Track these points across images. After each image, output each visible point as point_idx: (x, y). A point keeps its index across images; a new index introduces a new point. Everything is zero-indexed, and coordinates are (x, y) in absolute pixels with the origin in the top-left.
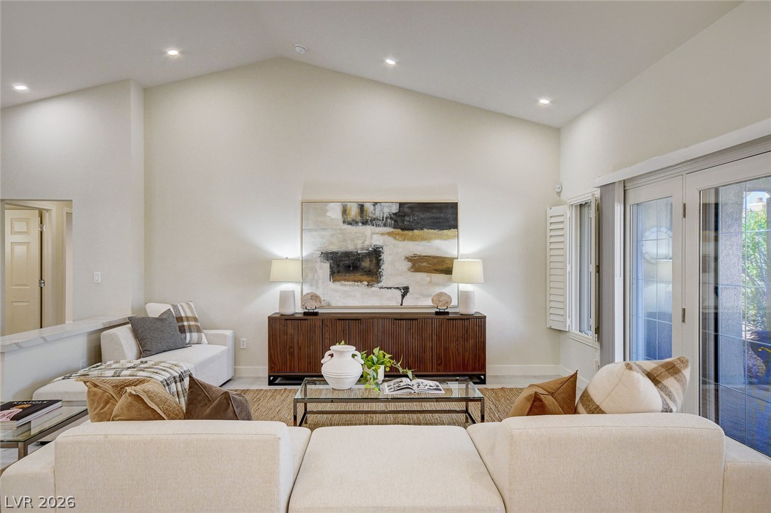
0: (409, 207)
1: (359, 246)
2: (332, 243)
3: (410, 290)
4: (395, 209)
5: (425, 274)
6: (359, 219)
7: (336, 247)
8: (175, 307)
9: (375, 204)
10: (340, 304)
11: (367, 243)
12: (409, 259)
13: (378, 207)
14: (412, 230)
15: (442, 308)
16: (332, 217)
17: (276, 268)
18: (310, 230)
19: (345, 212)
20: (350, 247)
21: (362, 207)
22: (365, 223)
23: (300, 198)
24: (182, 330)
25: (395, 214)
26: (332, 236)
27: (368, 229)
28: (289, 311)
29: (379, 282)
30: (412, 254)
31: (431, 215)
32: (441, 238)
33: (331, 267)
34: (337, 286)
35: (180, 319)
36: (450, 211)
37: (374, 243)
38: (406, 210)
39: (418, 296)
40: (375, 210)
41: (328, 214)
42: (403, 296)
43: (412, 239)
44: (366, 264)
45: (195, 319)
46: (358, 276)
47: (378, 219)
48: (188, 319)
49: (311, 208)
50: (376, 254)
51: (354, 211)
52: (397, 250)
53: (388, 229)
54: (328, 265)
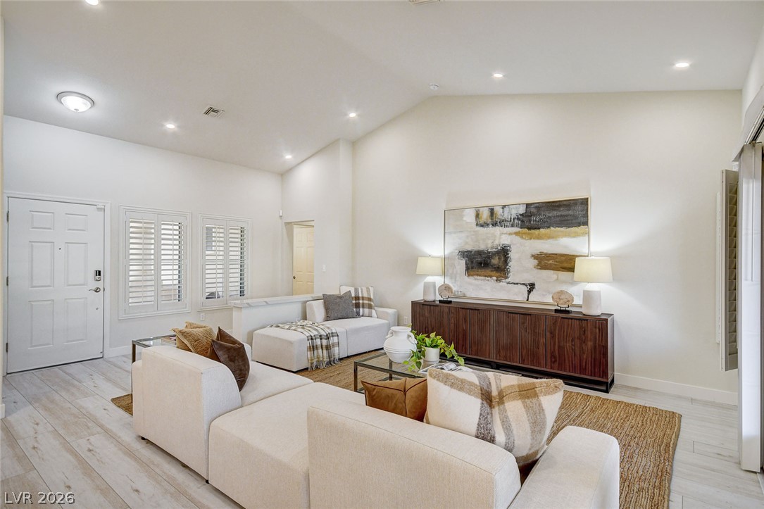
0: (536, 207)
1: (490, 245)
2: (467, 243)
3: (536, 286)
4: (522, 210)
5: (552, 271)
6: (490, 221)
7: (470, 247)
8: (356, 290)
9: (504, 207)
10: (473, 296)
11: (497, 242)
12: (535, 257)
13: (506, 209)
14: (539, 229)
15: (563, 306)
16: (468, 221)
17: (423, 265)
18: (450, 233)
19: (477, 216)
20: (482, 247)
21: (492, 211)
22: (494, 224)
23: (445, 208)
24: (357, 306)
25: (522, 215)
26: (467, 237)
27: (498, 230)
28: (430, 298)
29: (507, 278)
30: (538, 252)
31: (559, 213)
32: (569, 235)
33: (466, 264)
34: (471, 280)
35: (357, 298)
36: (579, 207)
37: (503, 243)
38: (533, 210)
39: (544, 293)
40: (503, 212)
41: (465, 219)
42: (529, 292)
43: (539, 237)
44: (495, 261)
45: (370, 299)
46: (488, 272)
47: (506, 221)
48: (363, 298)
49: (451, 215)
50: (504, 252)
51: (485, 215)
52: (523, 249)
53: (516, 229)
54: (464, 262)
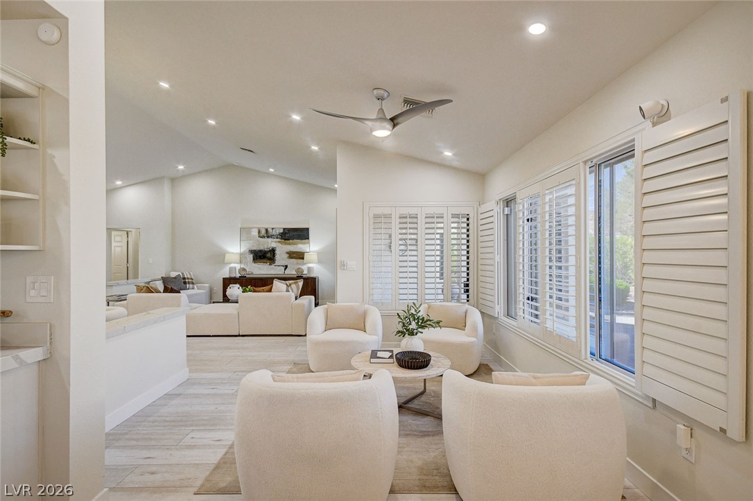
1: (266, 248)
2: (253, 246)
3: (288, 267)
4: (281, 231)
5: (295, 260)
6: (265, 235)
7: (255, 248)
8: (183, 274)
9: (273, 229)
10: (257, 273)
11: (269, 246)
12: (287, 253)
14: (289, 240)
15: (300, 274)
16: (254, 235)
17: (228, 258)
18: (244, 241)
19: (259, 232)
20: (262, 248)
21: (267, 230)
22: (268, 237)
23: (240, 227)
24: (185, 283)
25: (282, 233)
26: (254, 243)
27: (270, 240)
28: (233, 275)
29: (274, 263)
30: (289, 251)
31: (298, 234)
32: (302, 244)
33: (253, 257)
34: (256, 265)
35: (184, 278)
36: (306, 232)
37: (272, 246)
38: (287, 231)
39: (291, 270)
40: (272, 231)
41: (252, 233)
42: (285, 270)
43: (289, 244)
44: (269, 255)
45: (192, 279)
46: (265, 260)
47: (274, 236)
48: (188, 278)
49: (244, 231)
50: (273, 251)
51: (263, 232)
52: (282, 249)
53: (278, 240)
54: (252, 256)
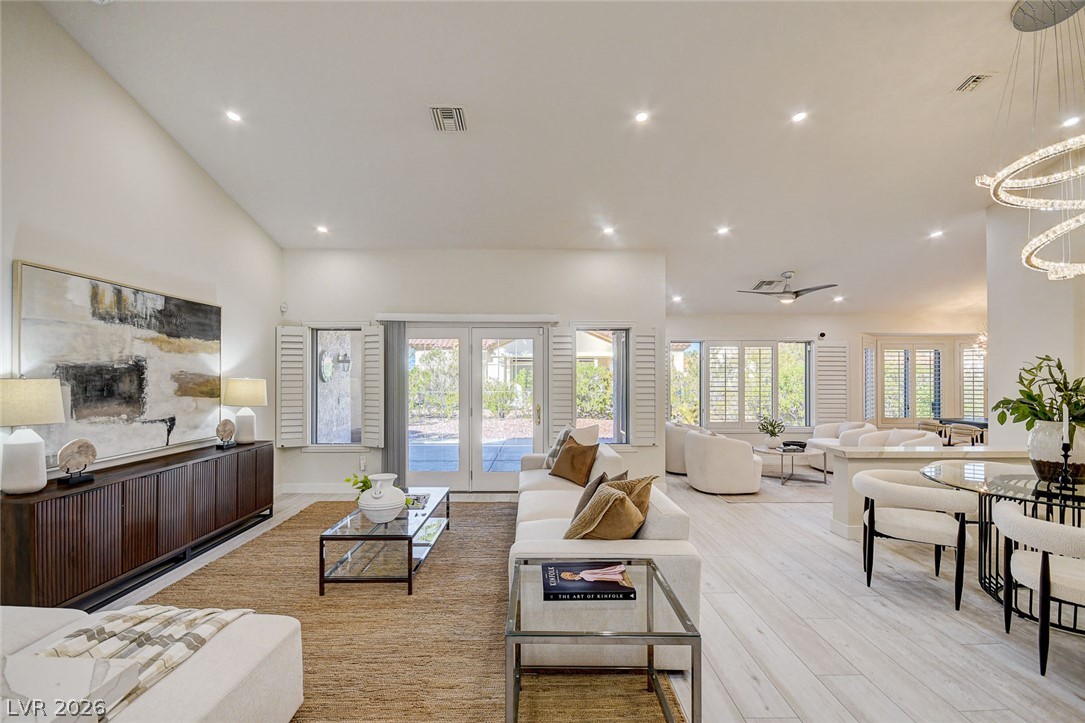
0: (176, 305)
1: (116, 357)
2: (73, 349)
3: (177, 422)
4: (160, 305)
5: (191, 398)
6: (115, 312)
7: (79, 359)
9: (136, 291)
11: (126, 352)
13: (139, 296)
14: (179, 337)
16: (76, 302)
19: (95, 296)
20: (103, 359)
21: (119, 293)
22: (122, 320)
23: (10, 254)
25: (160, 312)
26: (75, 336)
27: (128, 330)
29: (142, 413)
30: (177, 371)
31: (198, 320)
32: (205, 350)
33: (73, 394)
34: (84, 426)
36: (214, 317)
37: (136, 353)
38: (173, 308)
39: (185, 429)
40: (136, 301)
41: (69, 296)
42: (169, 431)
43: (180, 350)
44: (125, 384)
46: (113, 406)
47: (140, 317)
49: (36, 280)
50: (138, 369)
51: (108, 298)
52: (163, 362)
53: (153, 334)
54: (68, 389)
